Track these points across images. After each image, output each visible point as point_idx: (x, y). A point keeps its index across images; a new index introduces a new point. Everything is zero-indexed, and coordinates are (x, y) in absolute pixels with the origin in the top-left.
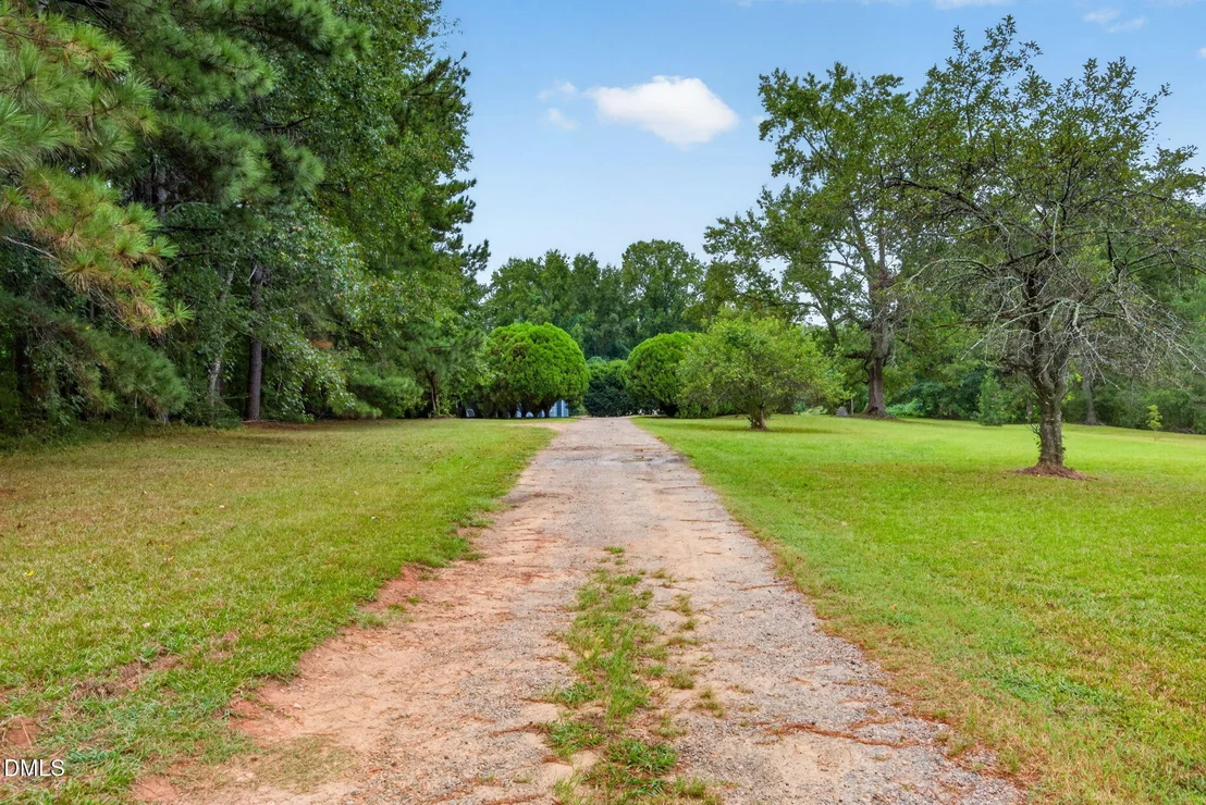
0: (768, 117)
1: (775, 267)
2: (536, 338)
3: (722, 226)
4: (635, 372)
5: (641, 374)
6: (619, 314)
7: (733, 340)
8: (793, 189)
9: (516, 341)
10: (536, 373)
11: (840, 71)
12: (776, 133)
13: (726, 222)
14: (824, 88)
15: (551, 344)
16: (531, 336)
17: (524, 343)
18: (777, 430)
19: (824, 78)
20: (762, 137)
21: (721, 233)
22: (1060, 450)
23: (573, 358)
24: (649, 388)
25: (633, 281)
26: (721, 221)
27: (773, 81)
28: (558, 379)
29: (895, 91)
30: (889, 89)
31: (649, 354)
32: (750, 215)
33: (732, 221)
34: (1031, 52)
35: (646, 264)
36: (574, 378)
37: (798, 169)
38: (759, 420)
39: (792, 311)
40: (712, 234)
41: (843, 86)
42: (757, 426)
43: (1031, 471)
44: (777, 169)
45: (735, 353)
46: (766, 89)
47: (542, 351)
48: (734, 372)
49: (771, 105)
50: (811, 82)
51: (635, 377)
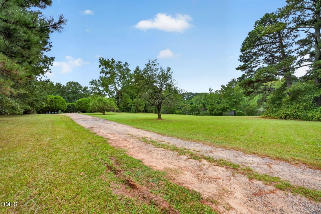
0: (100, 64)
1: (101, 88)
2: (55, 98)
3: (93, 81)
4: (77, 105)
5: (79, 105)
6: (66, 94)
7: (100, 100)
8: (104, 76)
9: (50, 99)
10: (56, 105)
11: (113, 59)
12: (102, 67)
13: (94, 80)
14: (110, 61)
15: (59, 99)
16: (54, 98)
17: (52, 99)
18: (107, 115)
19: (110, 60)
20: (99, 67)
21: (92, 82)
22: (161, 116)
23: (64, 102)
24: (80, 108)
25: (69, 88)
26: (93, 80)
27: (101, 59)
28: (61, 106)
29: (121, 64)
30: (120, 64)
31: (80, 102)
32: (98, 80)
33: (95, 80)
34: (158, 64)
35: (71, 86)
36: (64, 106)
37: (104, 73)
38: (104, 113)
39: (105, 95)
40: (91, 82)
41: (113, 62)
42: (104, 114)
43: (157, 119)
44: (101, 73)
45: (100, 102)
46: (100, 60)
47: (57, 101)
48: (101, 105)
49: (101, 62)
50: (108, 60)
51: (77, 106)
